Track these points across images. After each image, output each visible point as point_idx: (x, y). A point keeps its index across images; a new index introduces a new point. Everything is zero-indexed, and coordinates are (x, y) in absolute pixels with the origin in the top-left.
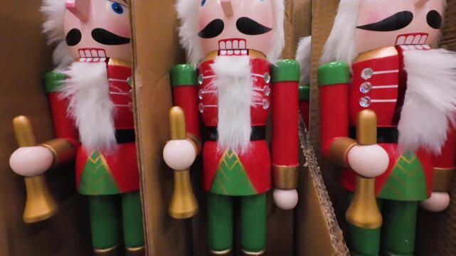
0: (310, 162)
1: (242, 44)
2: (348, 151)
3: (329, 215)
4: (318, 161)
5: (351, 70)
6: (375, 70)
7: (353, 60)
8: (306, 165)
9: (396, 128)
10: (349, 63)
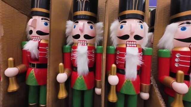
0: (153, 82)
1: (135, 43)
2: (172, 83)
3: (163, 104)
4: (156, 82)
5: (171, 53)
6: (181, 55)
7: (172, 49)
8: (152, 83)
9: (189, 76)
10: (171, 50)
